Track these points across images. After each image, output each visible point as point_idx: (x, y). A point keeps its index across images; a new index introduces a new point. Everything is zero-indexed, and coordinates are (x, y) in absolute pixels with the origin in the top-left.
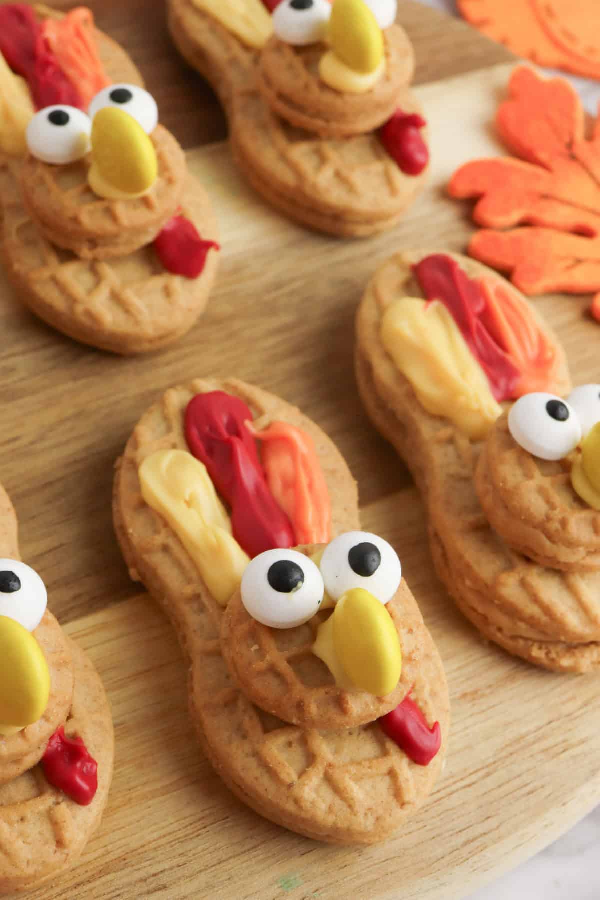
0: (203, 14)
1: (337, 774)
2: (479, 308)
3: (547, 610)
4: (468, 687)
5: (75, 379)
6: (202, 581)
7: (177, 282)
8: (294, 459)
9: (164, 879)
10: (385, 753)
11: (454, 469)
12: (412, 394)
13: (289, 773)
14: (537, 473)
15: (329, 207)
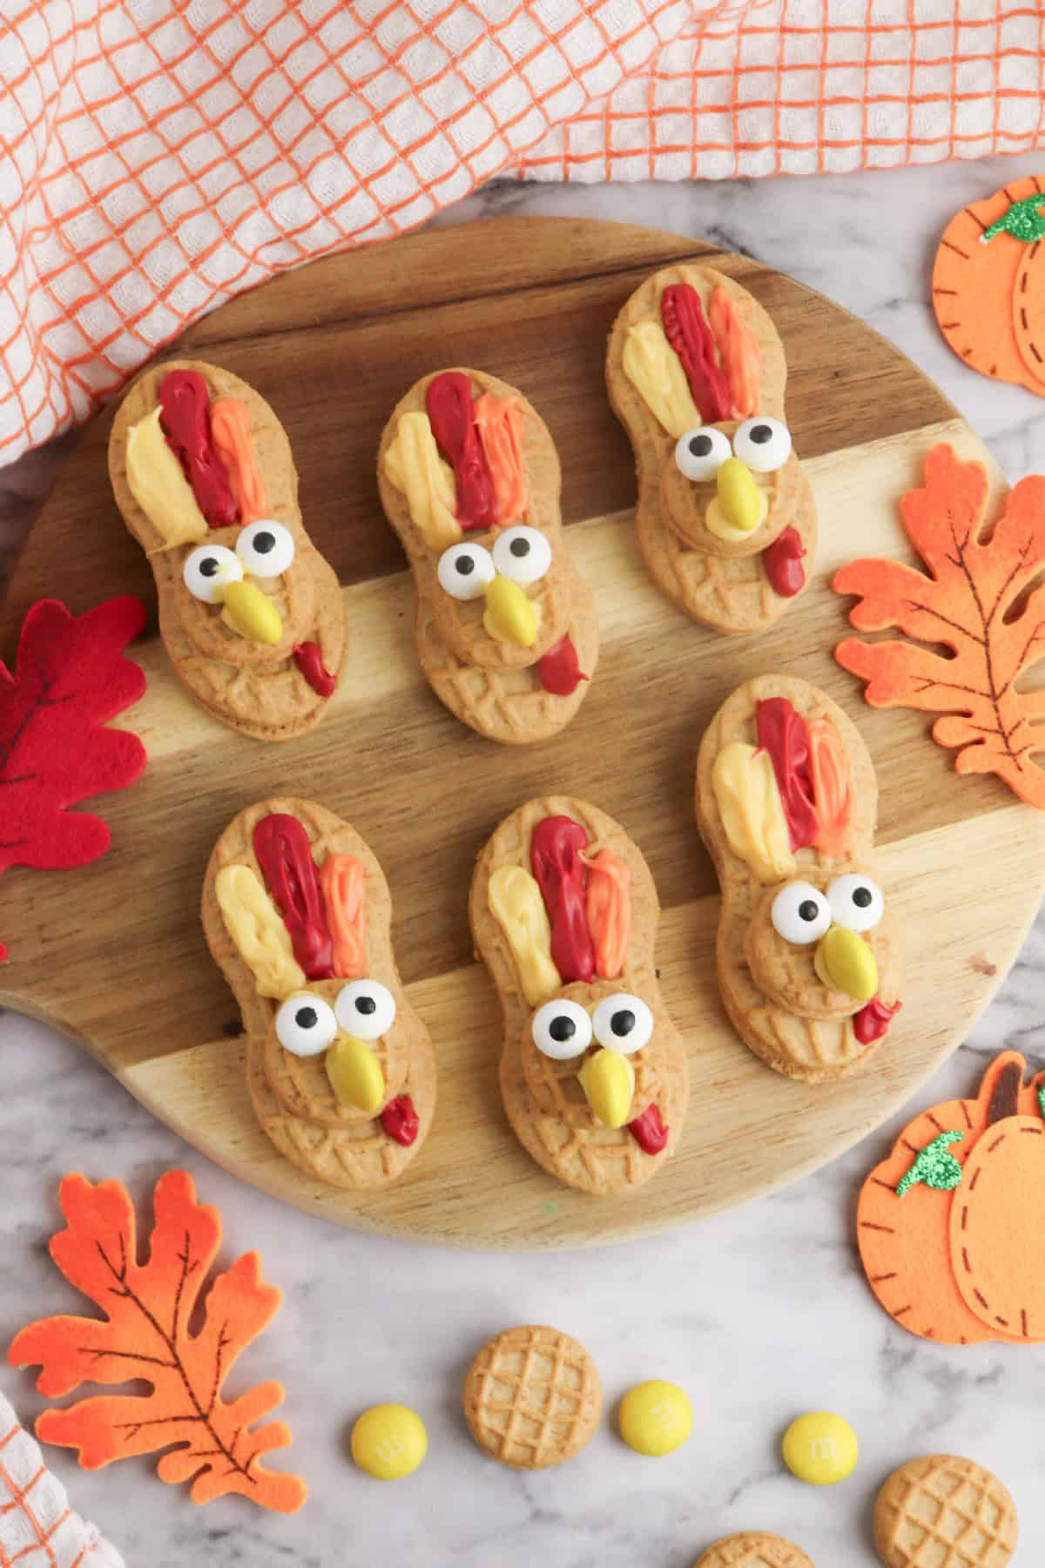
0: (632, 387)
1: (586, 1154)
2: (799, 760)
3: (782, 1044)
4: (720, 1077)
5: (461, 757)
6: (519, 983)
7: (551, 700)
8: (611, 890)
9: (461, 1191)
10: (626, 1143)
11: (741, 910)
12: (723, 834)
13: (554, 1146)
14: (786, 951)
15: (703, 619)
